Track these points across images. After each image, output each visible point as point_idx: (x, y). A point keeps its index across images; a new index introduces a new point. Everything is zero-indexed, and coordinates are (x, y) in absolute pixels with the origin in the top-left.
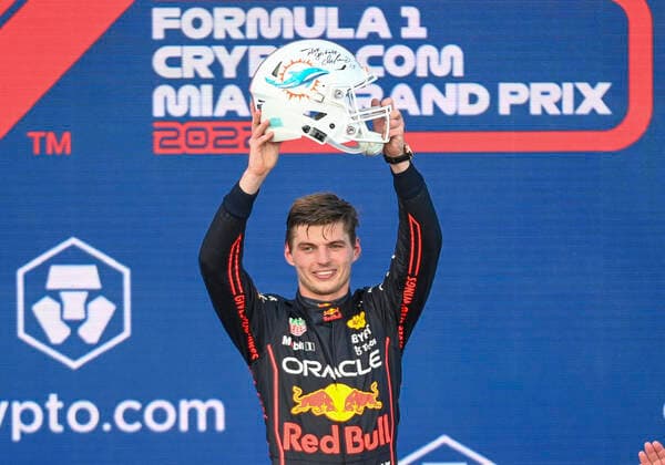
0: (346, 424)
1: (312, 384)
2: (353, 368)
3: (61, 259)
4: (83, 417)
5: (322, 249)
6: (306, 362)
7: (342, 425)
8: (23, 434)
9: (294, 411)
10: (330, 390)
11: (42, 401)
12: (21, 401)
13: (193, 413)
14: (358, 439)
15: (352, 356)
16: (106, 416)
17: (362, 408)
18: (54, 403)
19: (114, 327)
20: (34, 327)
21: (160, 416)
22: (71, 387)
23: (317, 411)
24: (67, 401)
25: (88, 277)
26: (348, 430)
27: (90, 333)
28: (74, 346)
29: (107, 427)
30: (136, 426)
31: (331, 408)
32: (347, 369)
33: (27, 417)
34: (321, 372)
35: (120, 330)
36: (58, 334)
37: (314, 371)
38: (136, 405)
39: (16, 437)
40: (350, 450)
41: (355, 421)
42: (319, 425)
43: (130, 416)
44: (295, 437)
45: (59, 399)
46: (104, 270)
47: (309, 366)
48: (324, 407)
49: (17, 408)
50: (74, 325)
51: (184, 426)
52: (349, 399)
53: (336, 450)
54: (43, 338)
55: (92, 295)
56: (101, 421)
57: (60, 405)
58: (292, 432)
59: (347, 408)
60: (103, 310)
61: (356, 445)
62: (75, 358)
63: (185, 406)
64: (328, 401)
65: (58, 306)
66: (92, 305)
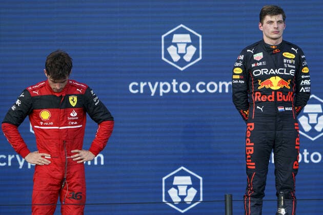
0: (278, 90)
1: (265, 77)
2: (283, 71)
3: (178, 32)
4: (185, 88)
5: (275, 23)
6: (262, 70)
7: (276, 91)
8: (163, 93)
9: (259, 88)
10: (272, 79)
11: (170, 82)
12: (163, 82)
13: (224, 87)
14: (281, 96)
15: (283, 67)
16: (193, 87)
17: (283, 86)
18: (174, 83)
19: (196, 56)
21: (212, 87)
22: (180, 77)
23: (267, 87)
24: (179, 82)
25: (187, 38)
26: (278, 93)
27: (187, 58)
28: (182, 62)
29: (193, 91)
30: (204, 91)
31: (272, 85)
33: (165, 87)
34: (267, 73)
35: (198, 57)
36: (176, 58)
37: (265, 72)
38: (204, 84)
39: (161, 94)
40: (278, 100)
41: (281, 90)
42: (267, 92)
43: (201, 87)
44: (259, 97)
45: (176, 81)
46: (192, 36)
47: (264, 71)
48: (269, 85)
49: (162, 84)
50: (182, 55)
51: (220, 91)
52: (279, 82)
53: (273, 100)
54: (171, 60)
55: (188, 44)
56: (191, 89)
57: (177, 83)
58: (258, 95)
59: (278, 85)
60: (192, 50)
61: (280, 98)
62: (182, 67)
63: (221, 84)
64: (271, 83)
65: (176, 48)
66: (188, 48)
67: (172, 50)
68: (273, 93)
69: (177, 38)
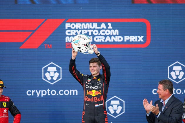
1: (90, 90)
2: (97, 87)
3: (50, 66)
4: (54, 93)
5: (92, 67)
6: (89, 86)
7: (94, 97)
8: (43, 95)
9: (87, 94)
12: (43, 90)
13: (72, 92)
14: (96, 99)
15: (97, 85)
16: (58, 92)
17: (97, 94)
18: (48, 90)
19: (59, 77)
20: (45, 77)
21: (67, 92)
22: (51, 88)
23: (90, 94)
25: (54, 69)
26: (95, 98)
27: (55, 78)
28: (52, 81)
29: (58, 94)
30: (63, 94)
31: (93, 94)
32: (96, 87)
33: (44, 93)
34: (91, 88)
35: (60, 78)
36: (49, 79)
37: (90, 88)
38: (63, 91)
39: (42, 96)
40: (95, 101)
41: (96, 96)
42: (90, 97)
43: (62, 93)
44: (87, 99)
46: (57, 68)
49: (42, 91)
50: (52, 77)
51: (71, 94)
53: (93, 101)
54: (47, 79)
55: (55, 72)
57: (50, 91)
58: (87, 98)
59: (95, 94)
61: (96, 100)
62: (52, 83)
63: (71, 91)
64: (92, 93)
65: (49, 74)
66: (55, 74)
67: (47, 75)
68: (93, 97)
69: (49, 69)
